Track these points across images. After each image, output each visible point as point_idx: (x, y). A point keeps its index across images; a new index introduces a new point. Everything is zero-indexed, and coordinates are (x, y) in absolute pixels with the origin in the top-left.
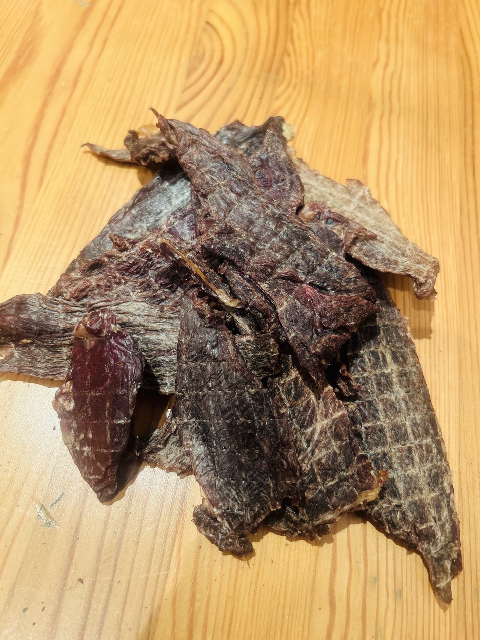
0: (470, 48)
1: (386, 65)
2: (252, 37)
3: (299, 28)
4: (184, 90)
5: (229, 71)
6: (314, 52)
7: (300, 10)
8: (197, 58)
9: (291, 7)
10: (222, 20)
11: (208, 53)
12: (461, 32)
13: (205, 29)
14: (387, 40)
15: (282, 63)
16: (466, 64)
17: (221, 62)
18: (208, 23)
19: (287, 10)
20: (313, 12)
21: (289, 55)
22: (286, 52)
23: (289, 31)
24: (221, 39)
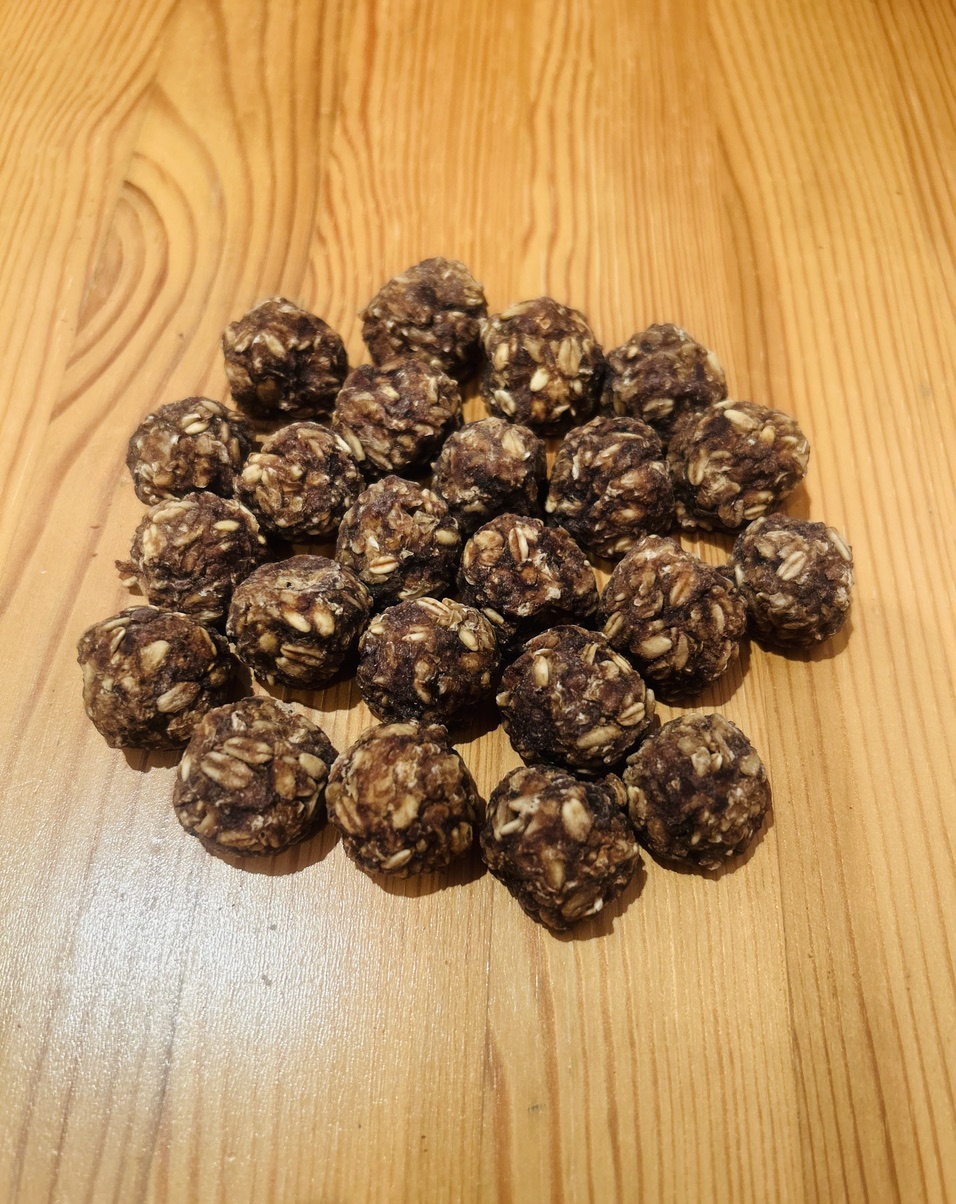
0: (744, 175)
1: (553, 239)
2: (235, 209)
3: (345, 173)
4: (71, 362)
5: (181, 299)
6: (381, 228)
7: (345, 131)
8: (104, 274)
9: (324, 123)
10: (163, 176)
11: (130, 257)
12: (721, 139)
13: (121, 202)
14: (552, 178)
15: (307, 262)
16: (737, 213)
17: (161, 280)
18: (128, 184)
19: (315, 133)
20: (376, 132)
21: (322, 240)
22: (315, 234)
23: (321, 182)
24: (160, 220)
